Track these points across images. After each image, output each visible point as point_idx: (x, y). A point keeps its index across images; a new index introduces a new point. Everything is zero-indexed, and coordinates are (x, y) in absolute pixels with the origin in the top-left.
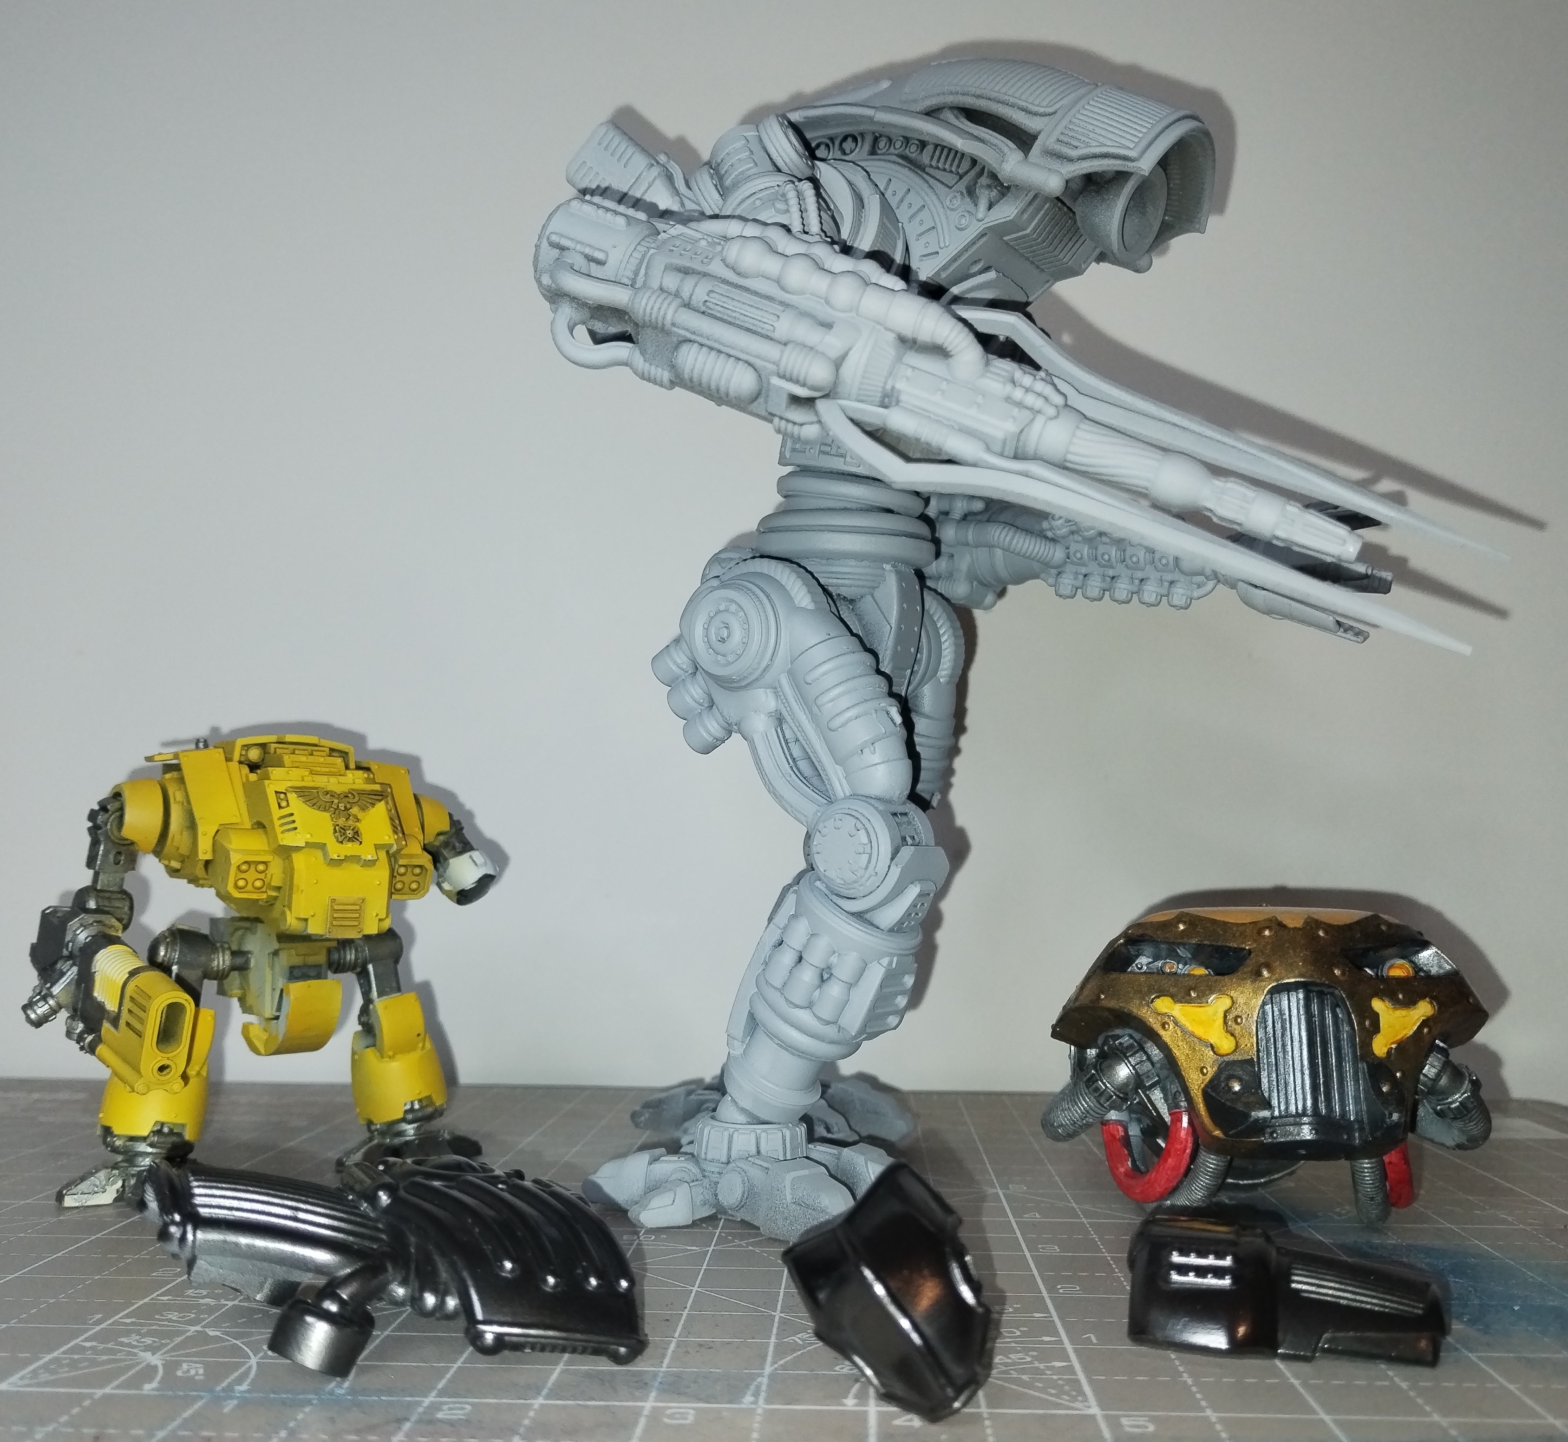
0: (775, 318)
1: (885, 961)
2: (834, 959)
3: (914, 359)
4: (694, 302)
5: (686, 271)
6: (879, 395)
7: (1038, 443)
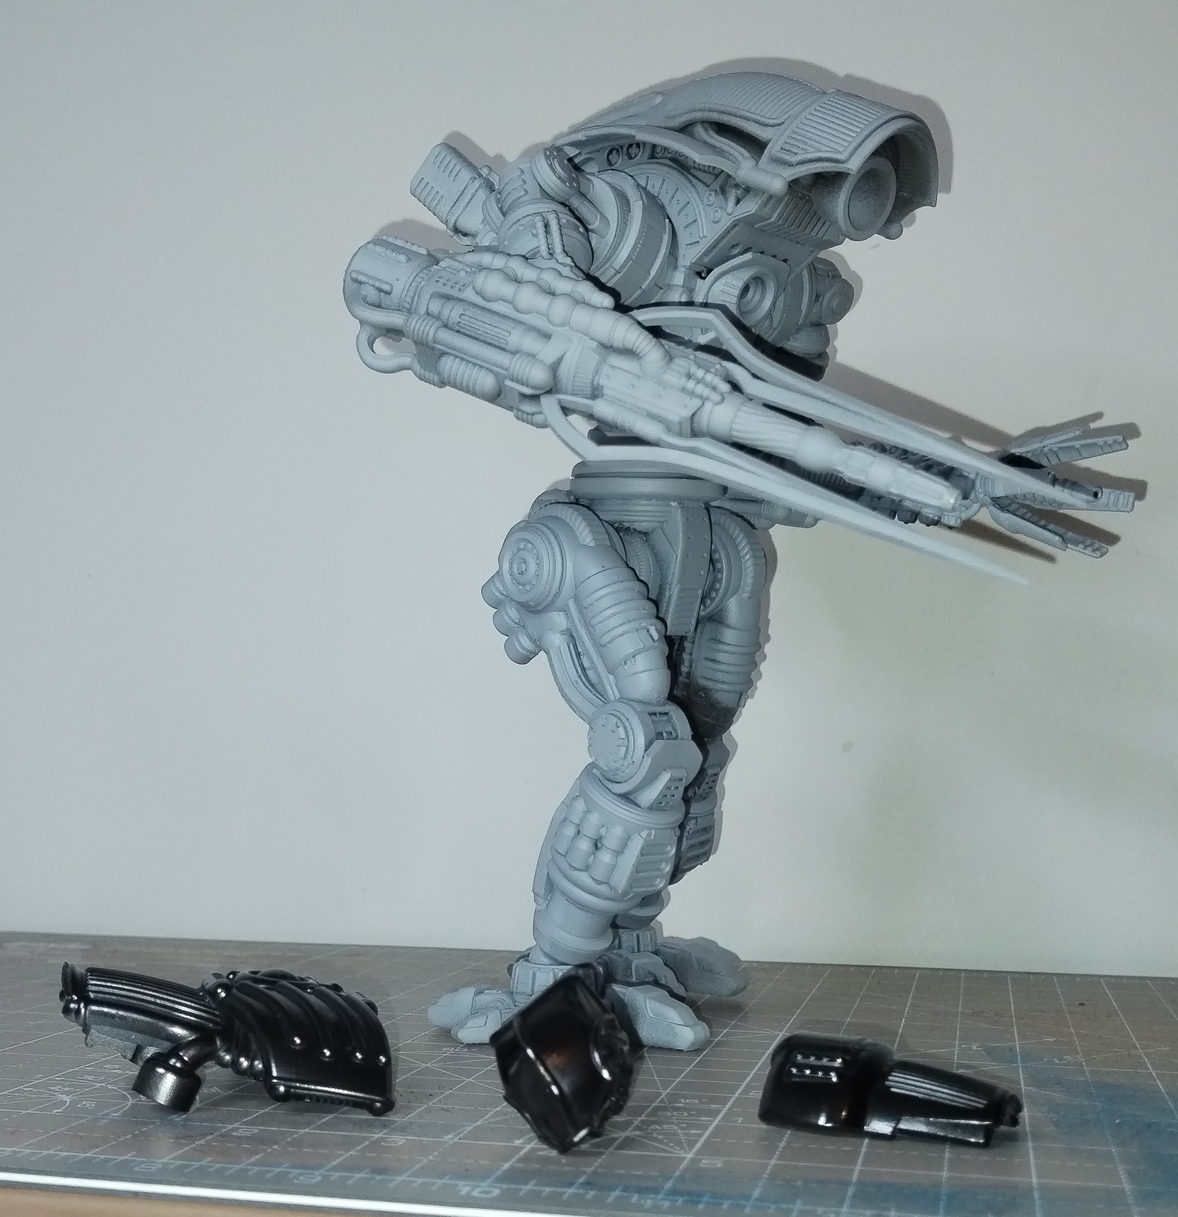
0: (507, 334)
1: (644, 834)
2: (603, 831)
3: (616, 360)
4: (450, 324)
5: (448, 298)
6: (590, 389)
7: (709, 420)
